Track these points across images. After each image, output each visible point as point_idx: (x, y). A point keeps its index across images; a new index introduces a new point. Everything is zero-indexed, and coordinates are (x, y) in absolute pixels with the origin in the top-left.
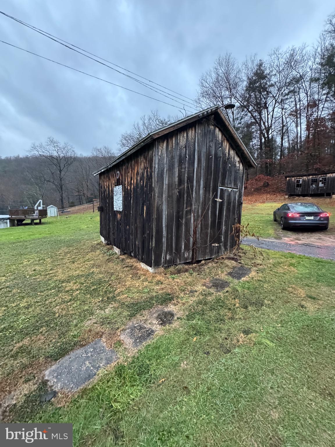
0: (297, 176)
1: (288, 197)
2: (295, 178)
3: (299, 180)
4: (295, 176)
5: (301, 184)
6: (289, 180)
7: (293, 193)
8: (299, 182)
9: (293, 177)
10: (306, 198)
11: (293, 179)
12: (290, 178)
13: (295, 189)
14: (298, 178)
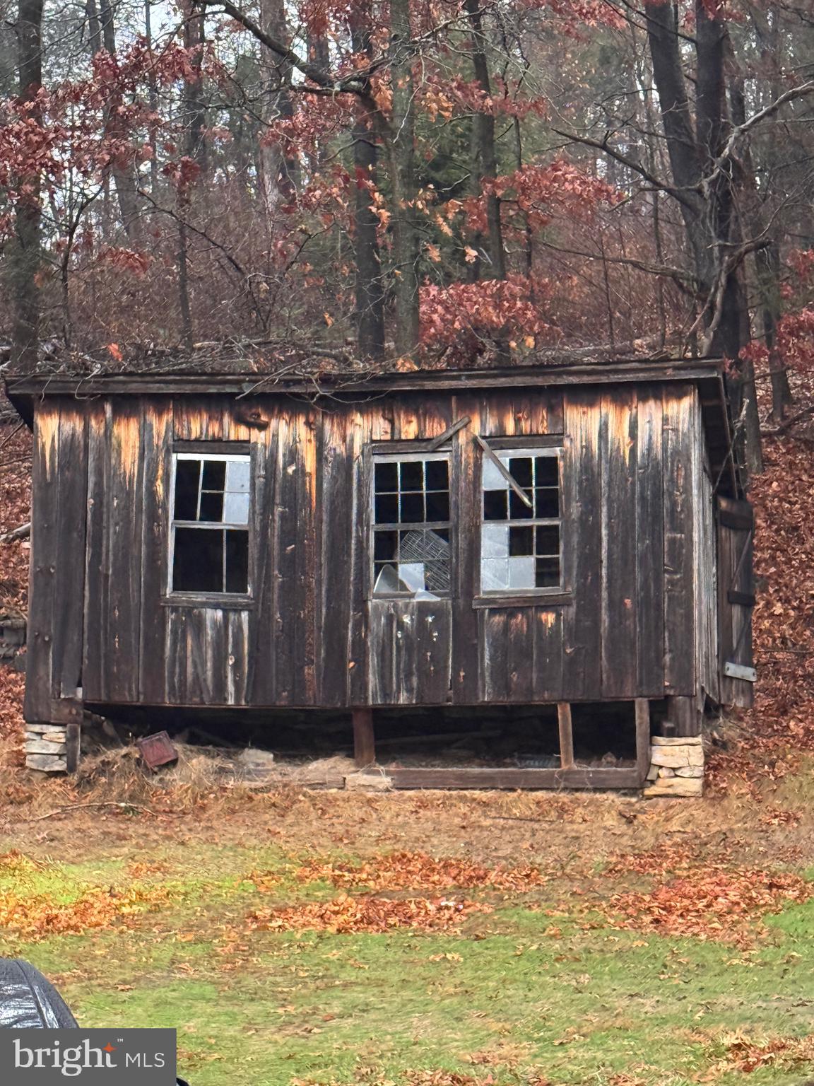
0: (187, 403)
1: (68, 753)
2: (160, 425)
3: (216, 473)
4: (160, 402)
5: (238, 538)
6: (71, 450)
7: (133, 693)
8: (214, 508)
9: (127, 405)
10: (318, 768)
11: (127, 434)
12: (74, 425)
13: (155, 608)
14: (197, 426)
